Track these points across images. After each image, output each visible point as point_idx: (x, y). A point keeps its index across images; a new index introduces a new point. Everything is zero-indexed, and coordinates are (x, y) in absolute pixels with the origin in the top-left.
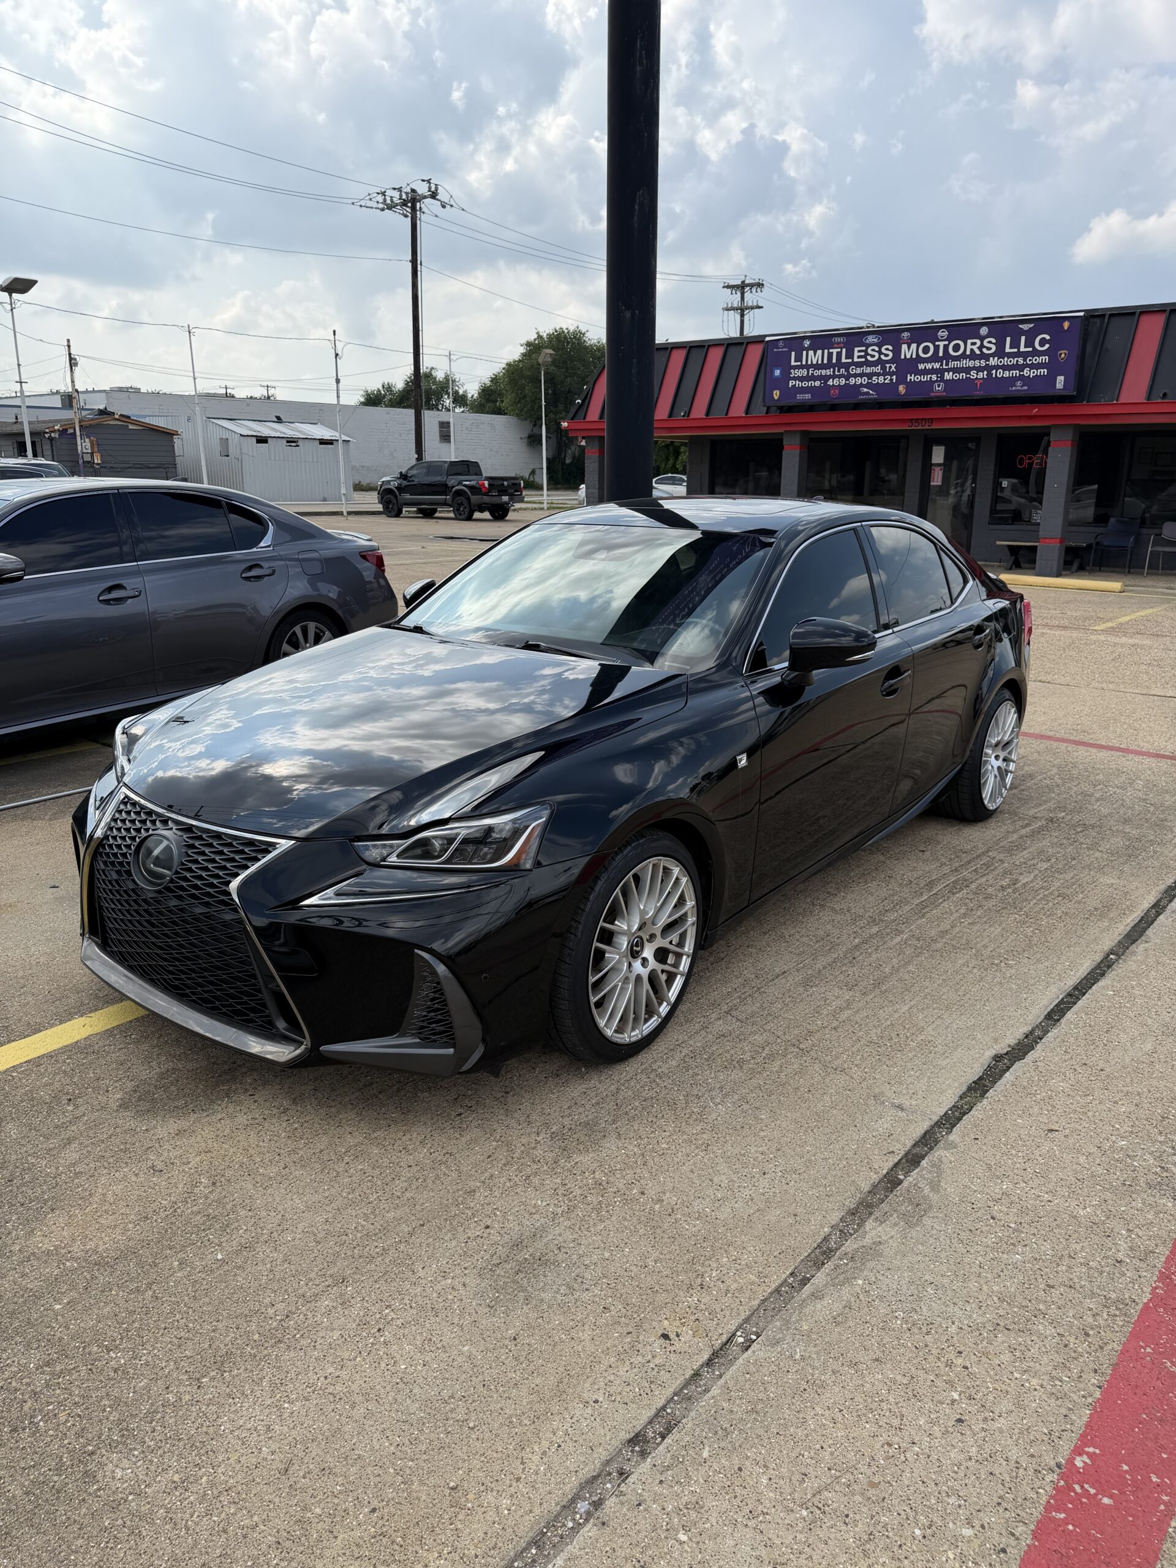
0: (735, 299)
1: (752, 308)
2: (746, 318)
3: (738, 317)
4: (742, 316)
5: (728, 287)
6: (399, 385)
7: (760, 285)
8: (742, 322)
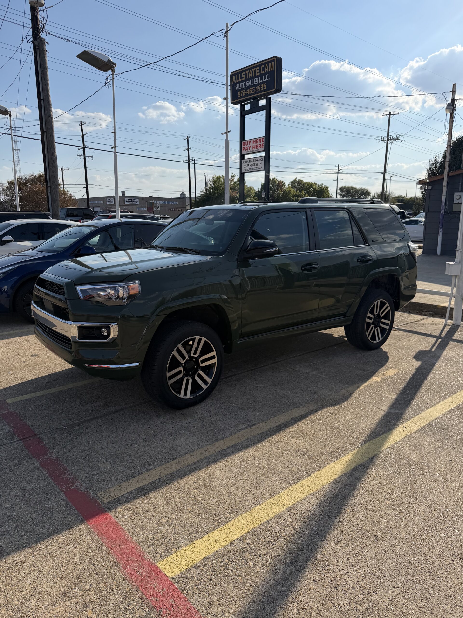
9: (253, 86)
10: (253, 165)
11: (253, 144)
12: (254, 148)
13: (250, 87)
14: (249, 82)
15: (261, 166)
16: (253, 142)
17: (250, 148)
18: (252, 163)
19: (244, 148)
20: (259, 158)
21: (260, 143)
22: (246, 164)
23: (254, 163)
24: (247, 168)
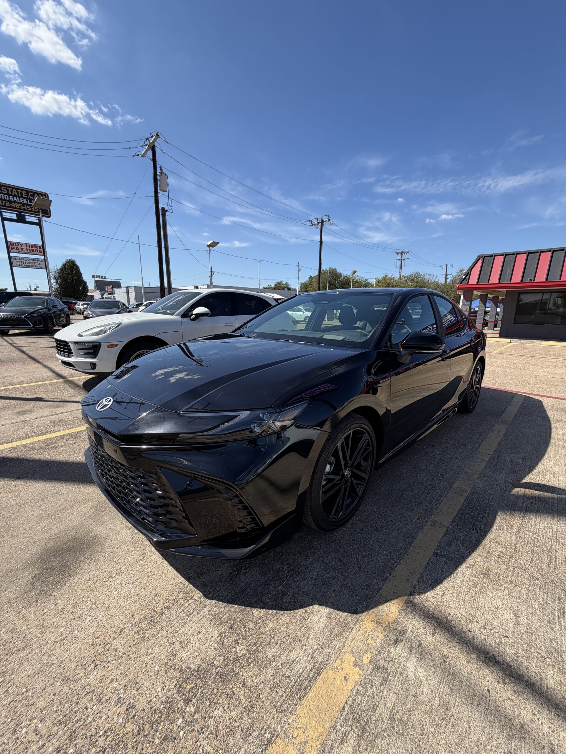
0: (399, 257)
1: (405, 259)
2: (402, 262)
3: (400, 262)
4: (401, 261)
5: (396, 253)
6: (273, 285)
7: (408, 252)
8: (401, 264)
9: (19, 203)
10: (30, 263)
11: (27, 247)
12: (29, 251)
13: (15, 202)
14: (13, 198)
15: (40, 265)
16: (27, 246)
17: (22, 249)
18: (29, 261)
19: (14, 248)
20: (38, 260)
21: (36, 249)
22: (19, 260)
23: (31, 262)
24: (20, 264)
